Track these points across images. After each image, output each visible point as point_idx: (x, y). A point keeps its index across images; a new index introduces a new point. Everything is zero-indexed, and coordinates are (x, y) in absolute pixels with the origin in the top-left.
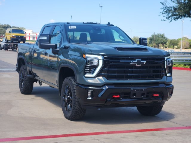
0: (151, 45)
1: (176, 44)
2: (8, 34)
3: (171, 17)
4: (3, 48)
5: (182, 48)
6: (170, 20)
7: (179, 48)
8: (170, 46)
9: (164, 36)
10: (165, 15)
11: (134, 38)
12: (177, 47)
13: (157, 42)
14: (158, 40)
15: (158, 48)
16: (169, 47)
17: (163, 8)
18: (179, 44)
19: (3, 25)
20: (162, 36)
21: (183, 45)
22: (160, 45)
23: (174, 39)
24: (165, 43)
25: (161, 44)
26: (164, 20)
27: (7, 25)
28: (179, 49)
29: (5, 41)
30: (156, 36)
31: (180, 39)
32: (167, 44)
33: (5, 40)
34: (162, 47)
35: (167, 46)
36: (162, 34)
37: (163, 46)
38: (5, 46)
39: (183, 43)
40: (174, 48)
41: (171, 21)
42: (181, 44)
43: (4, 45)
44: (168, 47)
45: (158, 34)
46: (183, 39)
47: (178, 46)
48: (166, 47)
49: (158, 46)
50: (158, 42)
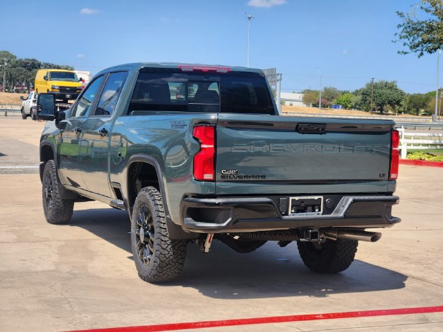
0: (365, 108)
1: (424, 106)
2: (41, 83)
3: (420, 46)
4: (29, 115)
5: (438, 115)
6: (419, 53)
7: (430, 115)
8: (409, 109)
9: (396, 86)
10: (406, 41)
11: (326, 89)
12: (426, 111)
13: (379, 101)
14: (380, 96)
15: (381, 113)
16: (407, 111)
17: (401, 24)
18: (430, 104)
19: (24, 59)
20: (392, 87)
21: (438, 106)
22: (384, 107)
23: (419, 94)
24: (398, 103)
25: (388, 105)
26: (405, 53)
27: (33, 60)
28: (431, 117)
29: (33, 98)
30: (375, 86)
31: (433, 94)
32: (401, 106)
33: (33, 95)
34: (390, 112)
35: (402, 109)
36: (389, 82)
37: (394, 109)
38: (34, 110)
39: (438, 102)
40: (417, 115)
41: (422, 54)
42: (435, 105)
43: (31, 109)
44: (405, 112)
45: (382, 83)
46: (439, 94)
47: (428, 109)
48: (400, 112)
49: (381, 110)
50: (381, 99)
